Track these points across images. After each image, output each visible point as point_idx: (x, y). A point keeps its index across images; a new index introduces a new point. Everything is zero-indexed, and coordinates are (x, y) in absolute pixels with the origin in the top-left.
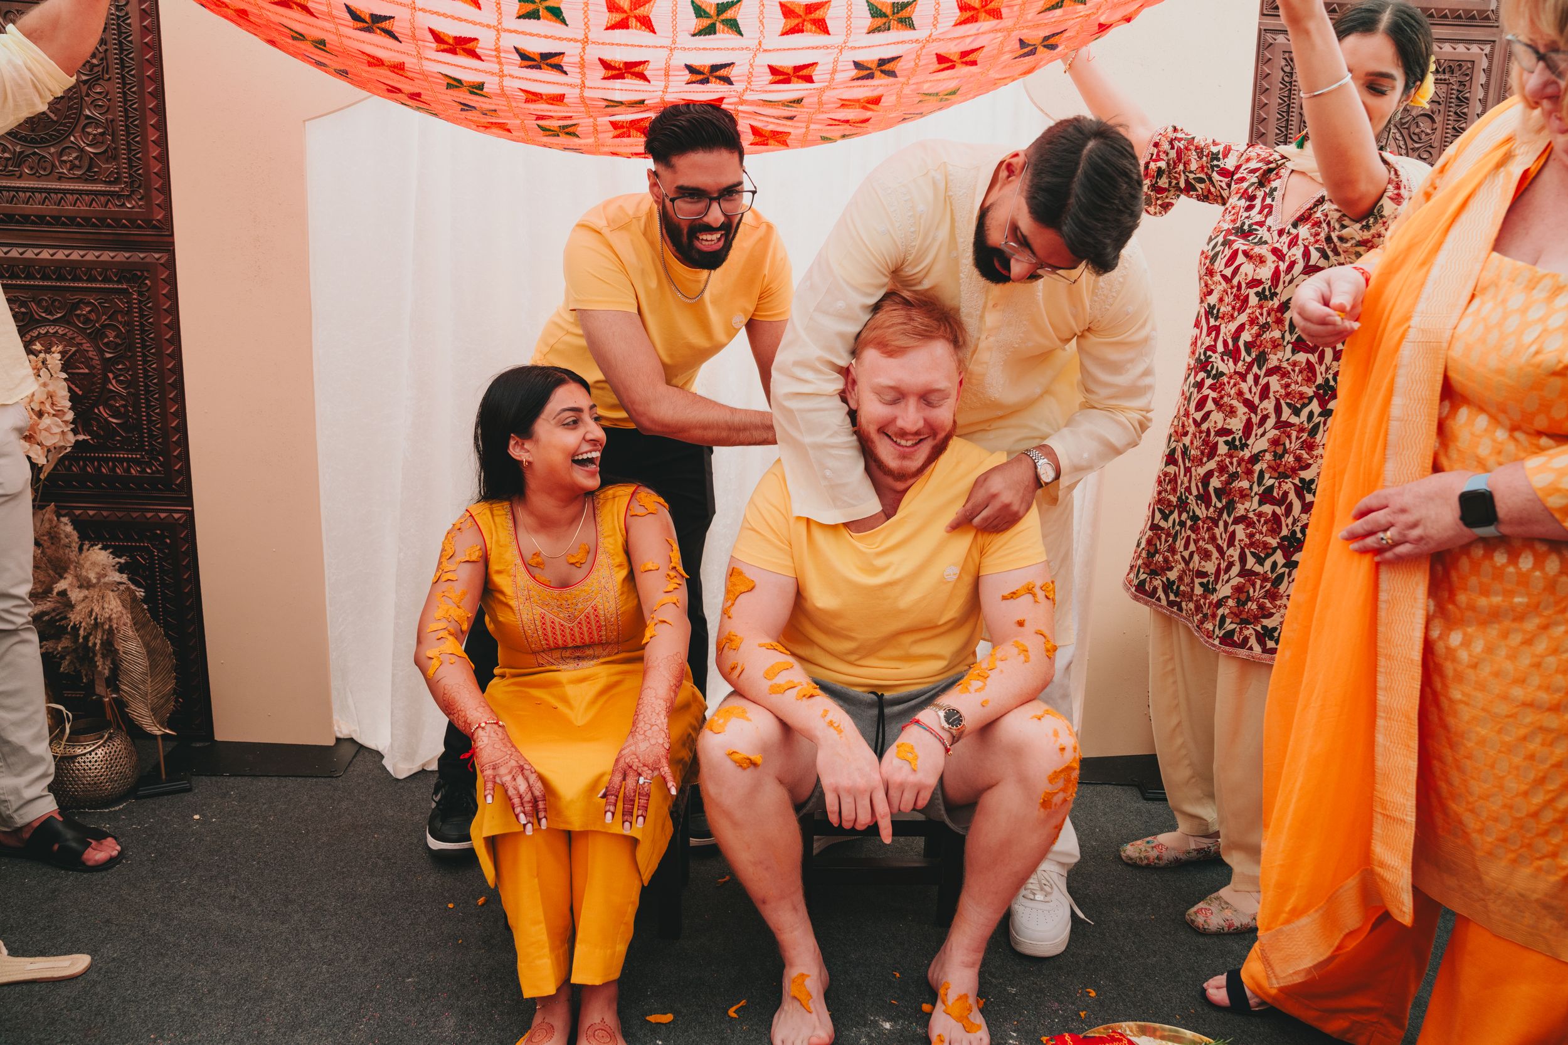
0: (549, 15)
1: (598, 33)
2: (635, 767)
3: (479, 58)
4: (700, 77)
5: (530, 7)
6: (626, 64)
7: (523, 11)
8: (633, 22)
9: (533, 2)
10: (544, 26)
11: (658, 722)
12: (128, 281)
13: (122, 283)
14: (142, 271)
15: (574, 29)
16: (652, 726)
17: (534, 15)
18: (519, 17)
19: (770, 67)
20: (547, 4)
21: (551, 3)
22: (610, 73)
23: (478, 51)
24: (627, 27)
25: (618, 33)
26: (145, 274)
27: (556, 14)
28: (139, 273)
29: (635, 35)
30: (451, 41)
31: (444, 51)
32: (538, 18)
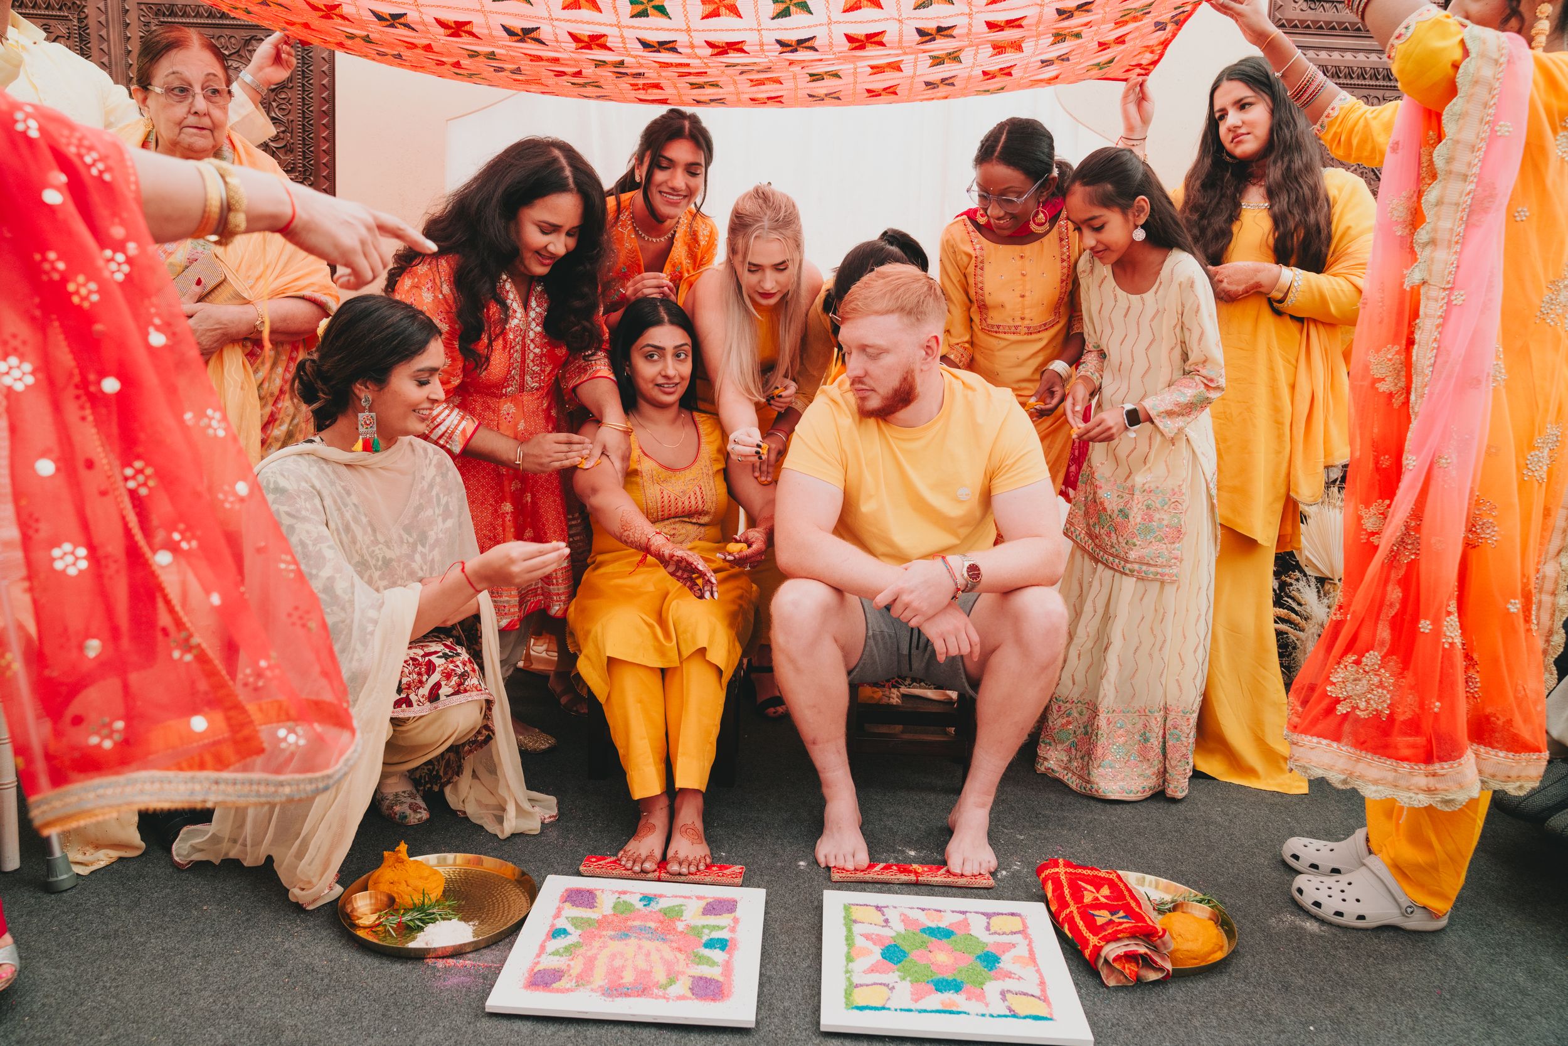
0: (655, 12)
1: (697, 23)
3: (610, 49)
4: (789, 49)
5: (641, 8)
6: (727, 44)
7: (635, 12)
8: (723, 10)
9: (642, 3)
10: (655, 20)
15: (678, 21)
17: (643, 14)
18: (632, 17)
19: (847, 36)
20: (653, 3)
21: (656, 3)
22: (716, 51)
23: (608, 44)
24: (719, 15)
25: (714, 21)
27: (662, 10)
29: (726, 20)
30: (586, 39)
31: (582, 48)
32: (648, 16)
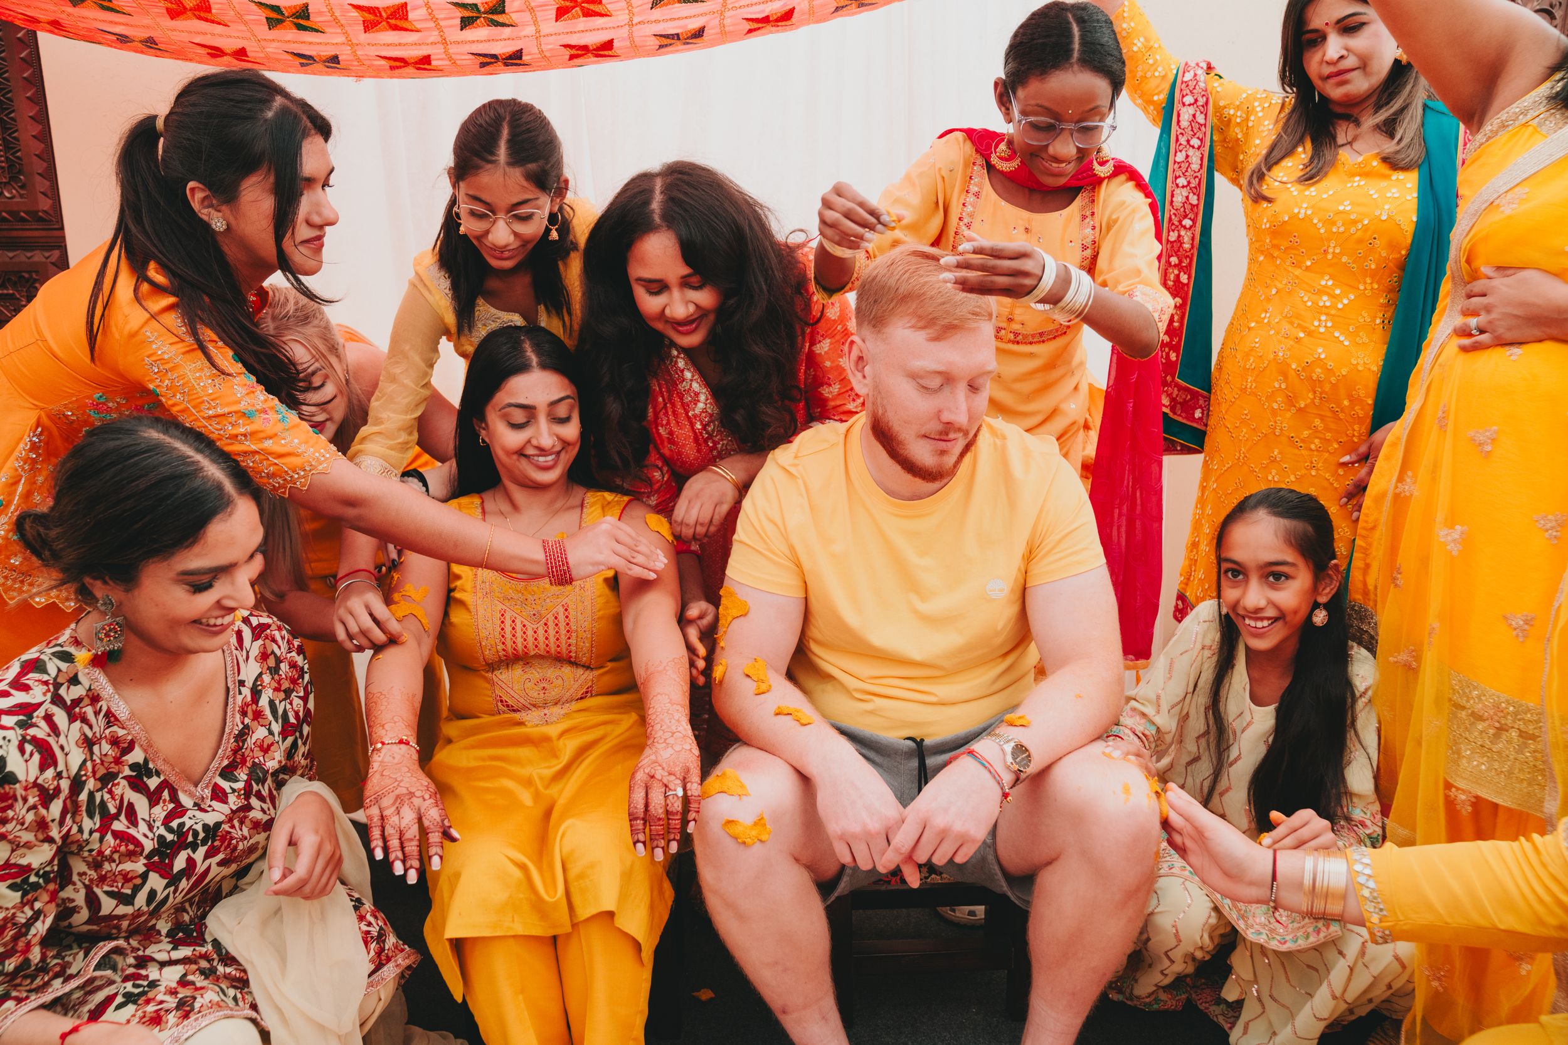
2: (658, 776)
11: (680, 729)
12: (14, 285)
13: (7, 289)
14: (29, 272)
16: (673, 733)
26: (34, 276)
28: (26, 275)
